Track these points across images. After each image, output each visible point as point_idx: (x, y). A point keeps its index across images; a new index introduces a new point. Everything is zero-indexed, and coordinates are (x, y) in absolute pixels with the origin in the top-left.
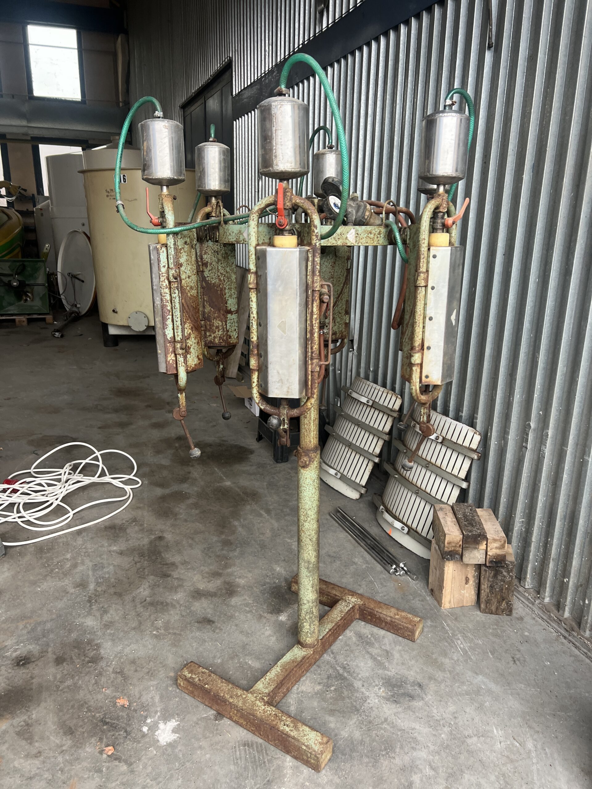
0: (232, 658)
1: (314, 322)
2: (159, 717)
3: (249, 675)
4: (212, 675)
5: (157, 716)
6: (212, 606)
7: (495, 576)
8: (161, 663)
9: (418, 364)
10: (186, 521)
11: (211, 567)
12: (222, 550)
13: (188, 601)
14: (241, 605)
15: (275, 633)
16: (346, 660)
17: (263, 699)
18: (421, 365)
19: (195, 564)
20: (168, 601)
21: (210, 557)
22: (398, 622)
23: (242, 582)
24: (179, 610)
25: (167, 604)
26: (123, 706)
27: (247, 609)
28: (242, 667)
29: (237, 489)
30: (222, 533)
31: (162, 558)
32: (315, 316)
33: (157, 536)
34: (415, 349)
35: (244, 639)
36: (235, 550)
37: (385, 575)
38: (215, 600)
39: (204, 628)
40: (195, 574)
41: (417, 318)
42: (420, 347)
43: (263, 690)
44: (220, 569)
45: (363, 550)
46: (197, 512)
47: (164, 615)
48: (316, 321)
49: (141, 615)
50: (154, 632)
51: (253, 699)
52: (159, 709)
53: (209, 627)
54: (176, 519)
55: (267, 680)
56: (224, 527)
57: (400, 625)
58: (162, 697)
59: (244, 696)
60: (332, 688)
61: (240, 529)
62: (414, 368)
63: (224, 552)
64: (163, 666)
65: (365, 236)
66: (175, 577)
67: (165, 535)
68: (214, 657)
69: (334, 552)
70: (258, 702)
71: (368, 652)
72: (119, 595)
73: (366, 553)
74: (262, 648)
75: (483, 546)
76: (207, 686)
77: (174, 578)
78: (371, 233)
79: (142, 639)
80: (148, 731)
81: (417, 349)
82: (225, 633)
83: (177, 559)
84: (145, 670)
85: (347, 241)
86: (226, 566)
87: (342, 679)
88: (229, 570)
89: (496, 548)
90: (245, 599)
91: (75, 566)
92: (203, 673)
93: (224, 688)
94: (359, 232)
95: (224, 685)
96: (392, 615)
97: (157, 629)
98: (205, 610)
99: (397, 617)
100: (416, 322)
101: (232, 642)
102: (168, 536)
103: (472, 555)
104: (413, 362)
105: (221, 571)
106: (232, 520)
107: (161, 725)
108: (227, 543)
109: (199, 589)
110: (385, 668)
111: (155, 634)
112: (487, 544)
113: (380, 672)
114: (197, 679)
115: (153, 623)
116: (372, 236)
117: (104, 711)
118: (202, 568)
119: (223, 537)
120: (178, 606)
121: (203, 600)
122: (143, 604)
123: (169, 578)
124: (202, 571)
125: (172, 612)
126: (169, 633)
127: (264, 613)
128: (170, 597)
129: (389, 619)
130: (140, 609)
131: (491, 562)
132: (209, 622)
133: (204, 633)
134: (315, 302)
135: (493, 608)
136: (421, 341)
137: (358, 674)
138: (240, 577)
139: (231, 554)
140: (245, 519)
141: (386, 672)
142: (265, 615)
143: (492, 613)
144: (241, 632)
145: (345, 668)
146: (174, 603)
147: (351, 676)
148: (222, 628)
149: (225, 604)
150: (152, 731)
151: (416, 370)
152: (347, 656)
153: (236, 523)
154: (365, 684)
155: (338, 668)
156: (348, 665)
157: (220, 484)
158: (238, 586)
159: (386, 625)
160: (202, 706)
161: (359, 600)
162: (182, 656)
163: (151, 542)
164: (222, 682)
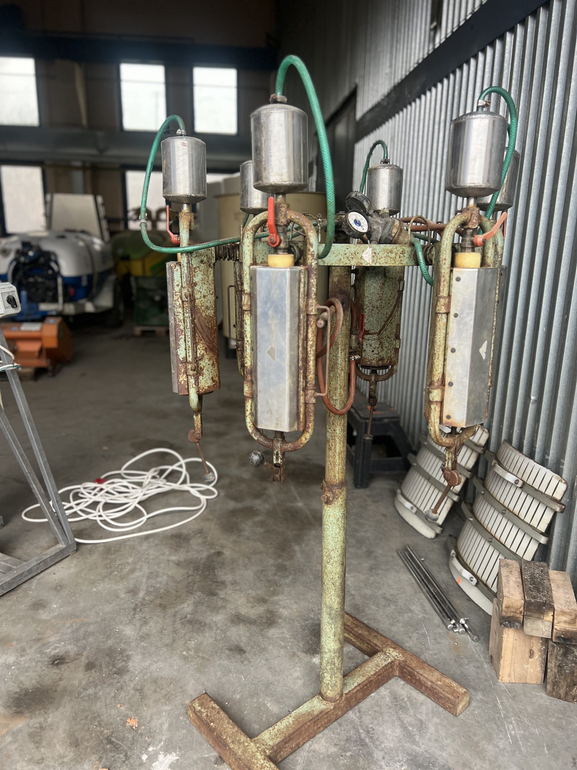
0: (252, 696)
1: (309, 349)
2: (161, 747)
3: (264, 719)
4: (222, 712)
5: (160, 745)
6: (248, 634)
7: (565, 654)
8: (181, 687)
9: (437, 402)
10: (248, 538)
11: (259, 592)
12: (275, 574)
13: (226, 625)
14: (277, 638)
15: (304, 677)
16: (372, 723)
17: (265, 752)
18: (442, 403)
19: (244, 586)
20: (207, 621)
21: (261, 580)
22: (439, 689)
23: (285, 612)
24: (215, 633)
25: (205, 624)
26: (132, 727)
27: (283, 644)
28: (259, 708)
29: (308, 512)
30: (280, 556)
31: (215, 575)
32: (310, 343)
33: (216, 551)
34: (434, 384)
35: (270, 676)
36: (288, 576)
37: (441, 630)
38: (254, 628)
39: (234, 657)
40: (241, 597)
41: (436, 349)
42: (440, 383)
43: (268, 741)
44: (267, 595)
45: (424, 597)
46: (262, 530)
47: (199, 636)
48: (311, 348)
49: (177, 632)
50: (184, 653)
51: (255, 749)
52: (164, 738)
53: (238, 656)
54: (239, 536)
55: (276, 730)
56: (283, 550)
57: (441, 693)
58: (170, 725)
59: (246, 744)
60: (348, 754)
61: (299, 555)
62: (433, 407)
63: (276, 578)
64: (182, 692)
65: (385, 255)
66: (221, 597)
67: (224, 551)
68: (234, 692)
69: (391, 595)
70: (258, 754)
71: (399, 719)
72: (163, 607)
73: (426, 600)
74: (286, 690)
75: (549, 617)
76: (212, 724)
78: (391, 252)
79: (170, 658)
80: (147, 759)
81: (436, 384)
82: (252, 666)
83: (228, 578)
84: (164, 692)
85: (362, 261)
86: (274, 593)
87: (362, 745)
88: (276, 598)
89: (565, 622)
90: (283, 633)
91: (133, 571)
92: (213, 708)
93: (229, 730)
94: (377, 252)
95: (230, 726)
96: (434, 680)
97: (188, 650)
98: (240, 637)
99: (439, 683)
100: (435, 354)
101: (257, 678)
102: (227, 553)
103: (534, 626)
104: (431, 400)
105: (267, 598)
106: (293, 544)
107: (161, 757)
108: (281, 568)
109: (241, 614)
110: (414, 742)
111: (184, 655)
112: (553, 616)
113: (407, 745)
114: (204, 715)
115: (186, 643)
116: (393, 255)
117: (113, 728)
118: (250, 591)
119: (280, 561)
120: (215, 628)
121: (241, 625)
122: (182, 621)
123: (215, 598)
124: (249, 594)
125: (207, 634)
126: (198, 657)
127: (298, 651)
128: (210, 618)
129: (429, 683)
130: (178, 625)
131: (558, 637)
132: (240, 651)
133: (232, 662)
134: (310, 328)
135: (562, 692)
136: (440, 375)
137: (382, 743)
138: (285, 607)
139: (282, 582)
140: (307, 545)
141: (414, 747)
142: (299, 654)
143: (560, 698)
144: (269, 669)
145: (368, 732)
146: (212, 624)
147: (374, 743)
148: (251, 660)
149: (262, 634)
150: (150, 761)
151: (435, 408)
152: (374, 718)
153: (297, 548)
154: (386, 756)
155: (361, 731)
156: (373, 730)
157: (292, 504)
158: (280, 617)
159: (426, 690)
160: (206, 745)
161: (401, 655)
162: (203, 684)
163: (209, 557)
164: (228, 723)
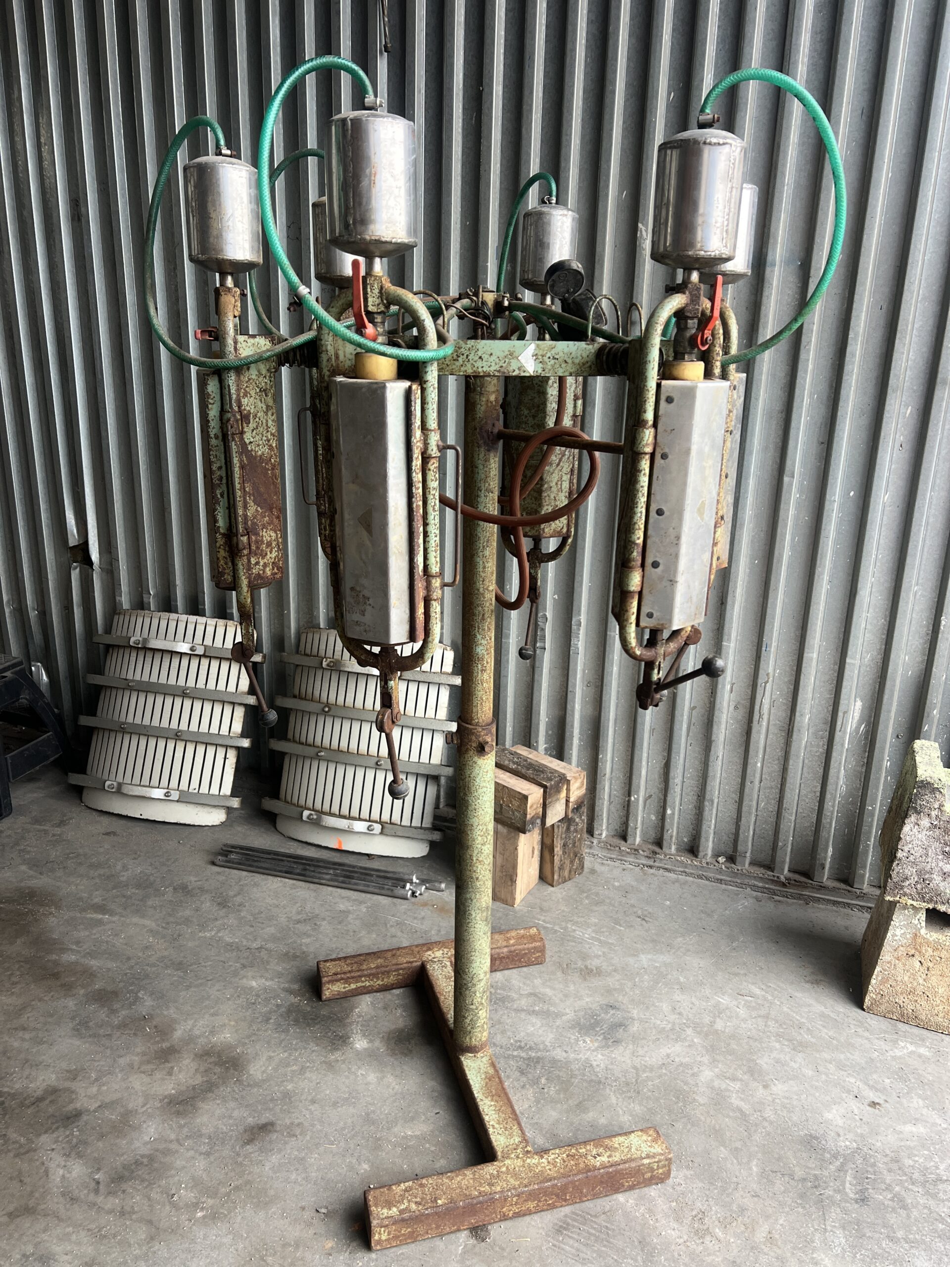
4: (424, 1181)
6: (232, 1104)
7: (568, 829)
8: (284, 1246)
11: (138, 1050)
12: (113, 1011)
13: (181, 1127)
14: (275, 1069)
15: (382, 1072)
16: (509, 1038)
17: (528, 1152)
19: (97, 1064)
20: (145, 1150)
21: (108, 1036)
22: (520, 947)
23: (226, 1037)
24: (188, 1150)
25: (151, 1158)
27: (294, 1068)
28: (408, 1147)
30: (68, 987)
31: (13, 1096)
35: (351, 1110)
36: (138, 998)
37: (403, 905)
38: (224, 1091)
39: (270, 1142)
40: (125, 1079)
43: (512, 1141)
44: (158, 1042)
45: (330, 889)
47: (173, 1176)
49: (128, 1209)
50: (200, 1214)
51: (519, 1162)
53: (274, 1136)
55: (497, 1126)
56: (55, 976)
59: (504, 1169)
60: (543, 1081)
61: (93, 963)
63: (123, 1013)
66: (92, 1109)
68: (351, 1168)
69: (299, 913)
71: (517, 1011)
73: (339, 890)
74: (394, 1101)
75: (563, 794)
76: (439, 1202)
77: (95, 1111)
82: (313, 1125)
83: (46, 1078)
87: (538, 1062)
88: (178, 1034)
89: (577, 789)
90: (270, 1057)
92: (406, 1190)
93: (465, 1182)
95: (458, 1179)
96: (505, 944)
97: (196, 1206)
98: (230, 1117)
99: (512, 942)
101: (343, 1129)
103: (554, 812)
105: (164, 1045)
106: (54, 957)
108: (105, 997)
109: (170, 1095)
110: (558, 1015)
111: (204, 1217)
113: (558, 1022)
118: (122, 1061)
119: (81, 991)
120: (174, 1146)
121: (204, 1106)
122: (103, 1192)
123: (85, 1118)
124: (130, 1065)
125: (179, 1163)
126: (228, 1195)
127: (325, 1056)
129: (505, 950)
130: (113, 1202)
131: (573, 810)
133: (280, 1151)
135: (566, 873)
137: (543, 1042)
138: (212, 1032)
139: (143, 1010)
142: (332, 1057)
143: (566, 881)
144: (335, 1105)
145: (520, 1047)
148: (297, 1121)
149: (249, 1085)
152: (503, 1032)
158: (231, 1047)
161: (446, 950)
164: (451, 1179)
